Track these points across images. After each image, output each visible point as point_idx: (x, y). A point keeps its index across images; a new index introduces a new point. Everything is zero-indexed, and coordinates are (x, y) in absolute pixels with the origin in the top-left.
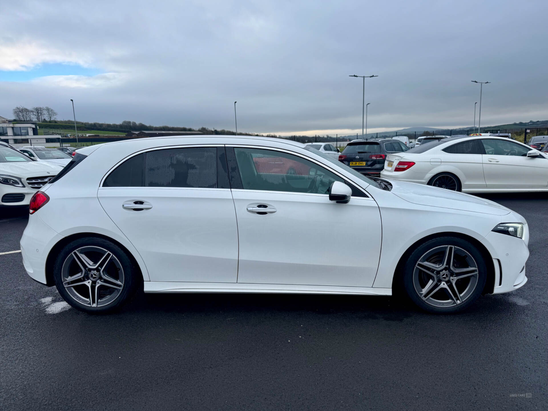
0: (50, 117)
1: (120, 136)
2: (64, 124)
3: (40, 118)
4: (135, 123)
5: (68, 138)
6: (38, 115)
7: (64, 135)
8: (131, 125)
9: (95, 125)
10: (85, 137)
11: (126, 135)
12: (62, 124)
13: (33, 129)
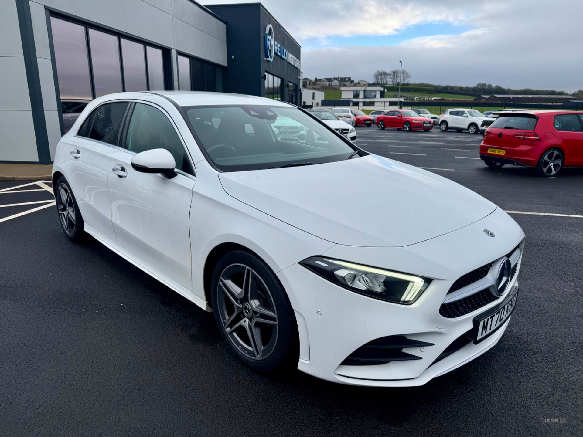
0: (404, 80)
1: (467, 100)
2: (415, 87)
3: (395, 81)
4: (491, 86)
5: (413, 101)
6: (394, 78)
7: (411, 98)
8: (486, 87)
9: (446, 88)
10: (431, 100)
11: (474, 99)
12: (413, 87)
13: (381, 92)
